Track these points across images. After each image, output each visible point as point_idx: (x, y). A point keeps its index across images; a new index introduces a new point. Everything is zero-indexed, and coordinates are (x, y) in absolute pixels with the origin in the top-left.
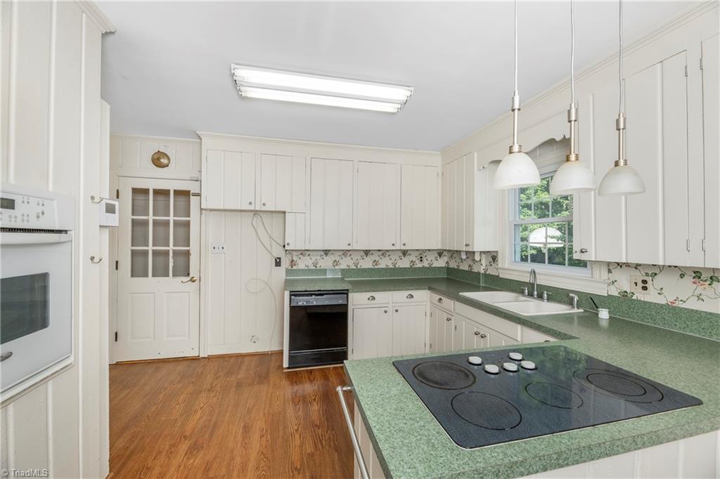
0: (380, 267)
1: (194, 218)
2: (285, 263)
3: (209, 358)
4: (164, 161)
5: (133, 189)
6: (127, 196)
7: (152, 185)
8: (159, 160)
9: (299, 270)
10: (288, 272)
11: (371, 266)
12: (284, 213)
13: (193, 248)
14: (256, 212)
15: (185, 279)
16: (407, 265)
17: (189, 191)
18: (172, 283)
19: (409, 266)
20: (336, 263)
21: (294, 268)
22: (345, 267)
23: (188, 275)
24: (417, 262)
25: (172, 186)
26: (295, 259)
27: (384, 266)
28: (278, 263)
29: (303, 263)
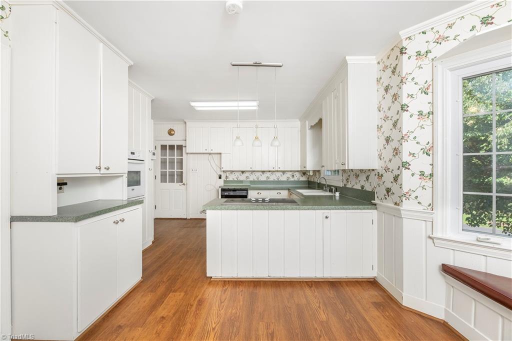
0: (270, 180)
1: (184, 157)
2: (223, 178)
3: (191, 219)
4: (173, 132)
5: (162, 146)
6: (159, 148)
7: (168, 143)
8: (171, 133)
9: (229, 181)
10: (225, 182)
11: (265, 180)
12: (221, 154)
13: (184, 170)
14: (210, 154)
15: (181, 184)
16: (285, 179)
17: (182, 146)
18: (176, 185)
19: (286, 180)
20: (247, 177)
21: (228, 180)
22: (252, 180)
23: (182, 182)
24: (291, 177)
25: (176, 143)
26: (228, 175)
27: (272, 180)
28: (220, 178)
29: (232, 177)
